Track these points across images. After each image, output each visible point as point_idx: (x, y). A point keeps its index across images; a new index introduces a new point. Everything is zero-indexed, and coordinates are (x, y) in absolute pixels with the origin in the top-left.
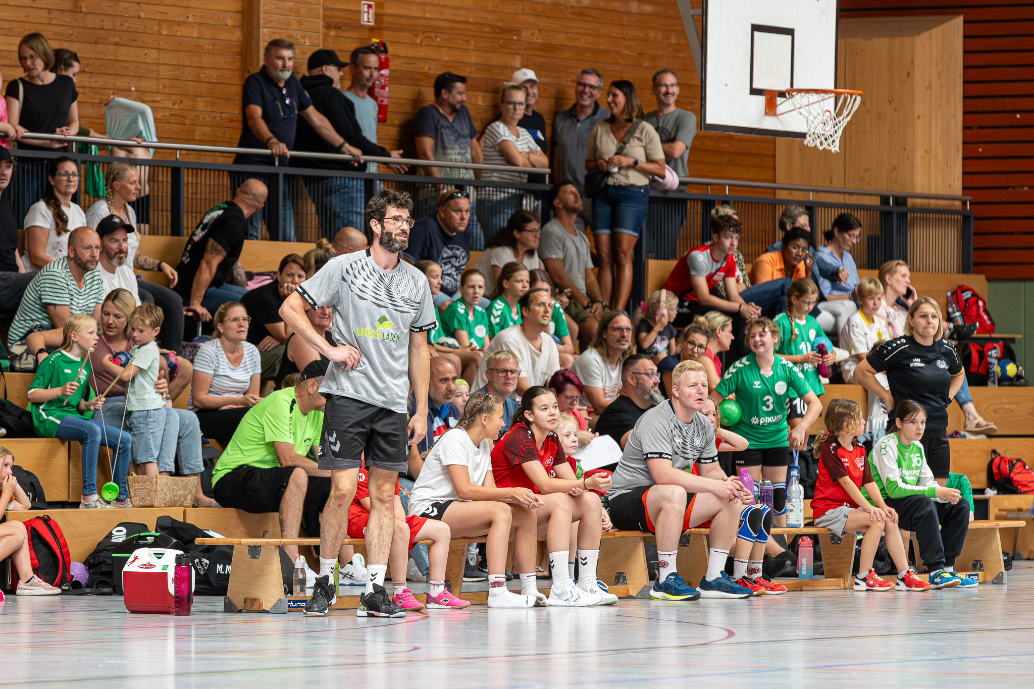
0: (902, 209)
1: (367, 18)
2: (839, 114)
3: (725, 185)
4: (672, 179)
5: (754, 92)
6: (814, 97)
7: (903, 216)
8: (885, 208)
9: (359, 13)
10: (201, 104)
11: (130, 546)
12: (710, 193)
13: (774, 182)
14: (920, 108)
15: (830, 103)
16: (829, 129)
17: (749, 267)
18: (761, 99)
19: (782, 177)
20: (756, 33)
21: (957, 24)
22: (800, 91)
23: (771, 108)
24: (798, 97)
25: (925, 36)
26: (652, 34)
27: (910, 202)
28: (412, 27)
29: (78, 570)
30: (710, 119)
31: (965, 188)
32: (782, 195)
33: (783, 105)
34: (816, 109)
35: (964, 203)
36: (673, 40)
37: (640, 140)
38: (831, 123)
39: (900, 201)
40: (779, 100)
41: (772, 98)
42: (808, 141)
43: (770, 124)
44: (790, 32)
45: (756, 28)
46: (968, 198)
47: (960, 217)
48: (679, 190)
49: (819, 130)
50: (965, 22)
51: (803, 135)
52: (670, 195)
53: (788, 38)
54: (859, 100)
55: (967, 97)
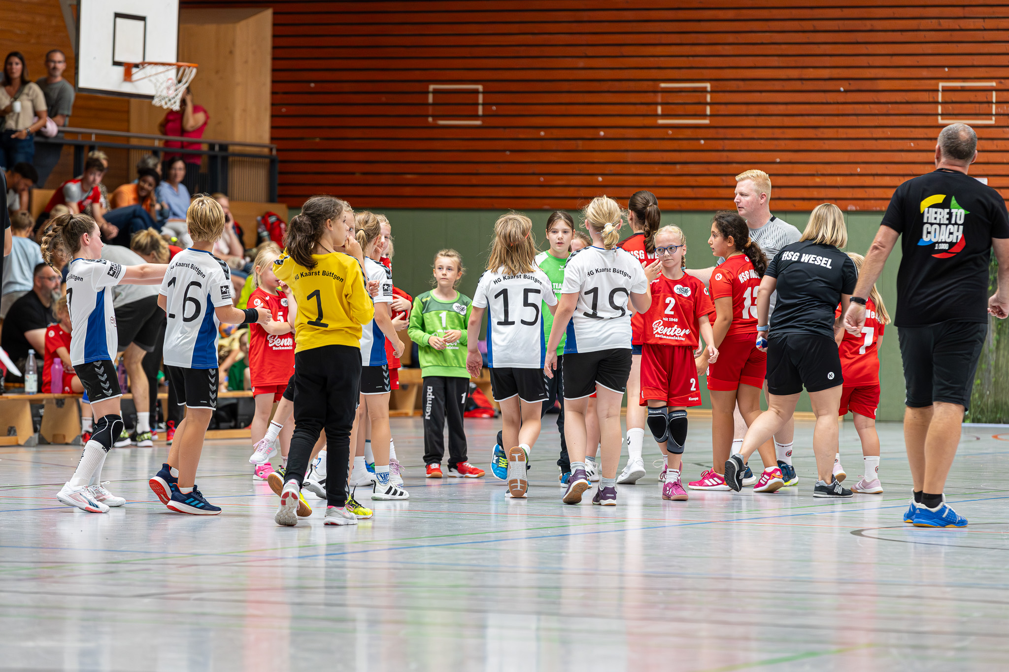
0: (224, 154)
2: (180, 81)
3: (91, 134)
4: (52, 128)
5: (116, 63)
6: (161, 69)
7: (225, 159)
8: (212, 153)
12: (80, 140)
13: (128, 131)
14: (239, 78)
15: (172, 73)
16: (172, 93)
17: (110, 196)
18: (121, 70)
19: (134, 130)
20: (119, 20)
21: (266, 16)
22: (150, 64)
23: (128, 76)
24: (149, 70)
25: (242, 24)
26: (38, 19)
27: (231, 149)
30: (82, 84)
31: (273, 139)
32: (134, 142)
33: (137, 74)
34: (162, 78)
35: (271, 150)
36: (54, 22)
38: (173, 88)
39: (224, 147)
40: (134, 70)
41: (129, 69)
42: (156, 102)
43: (127, 88)
44: (143, 19)
45: (118, 15)
46: (274, 146)
47: (267, 161)
48: (56, 137)
49: (164, 93)
50: (275, 14)
51: (152, 97)
52: (50, 141)
53: (141, 23)
54: (194, 71)
55: (274, 70)
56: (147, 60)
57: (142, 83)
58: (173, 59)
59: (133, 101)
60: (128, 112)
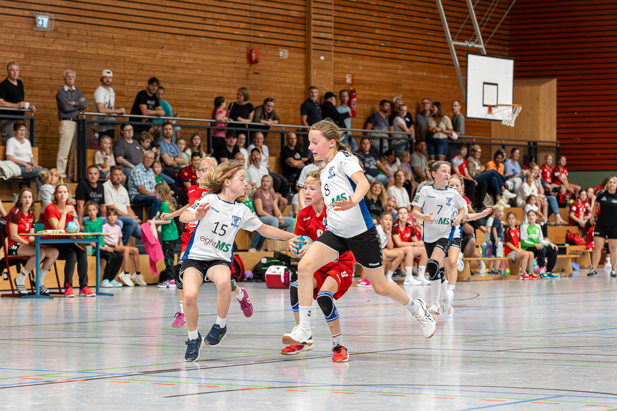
0: (535, 146)
1: (349, 81)
2: (514, 113)
3: (473, 138)
4: (455, 136)
5: (484, 105)
6: (505, 107)
7: (536, 149)
8: (530, 146)
9: (345, 79)
10: (291, 111)
11: (268, 265)
12: (468, 141)
13: (490, 136)
14: (541, 111)
15: (510, 109)
16: (510, 118)
18: (486, 109)
19: (493, 136)
20: (485, 86)
21: (554, 82)
22: (500, 105)
23: (490, 111)
24: (500, 108)
25: (543, 86)
26: (448, 86)
27: (538, 144)
28: (364, 84)
29: (249, 273)
30: (470, 114)
31: (558, 139)
32: (494, 142)
33: (494, 110)
34: (506, 112)
35: (557, 144)
36: (455, 87)
37: (444, 122)
38: (511, 117)
39: (535, 143)
40: (493, 108)
41: (490, 108)
42: (503, 123)
43: (490, 117)
44: (497, 85)
45: (485, 83)
46: (558, 142)
47: (555, 149)
48: (457, 140)
49: (507, 119)
50: (558, 81)
51: (501, 121)
52: (455, 142)
53: (496, 87)
54: (521, 108)
55: (558, 107)
56: (499, 103)
57: (497, 115)
58: (510, 103)
59: (493, 123)
60: (490, 128)
